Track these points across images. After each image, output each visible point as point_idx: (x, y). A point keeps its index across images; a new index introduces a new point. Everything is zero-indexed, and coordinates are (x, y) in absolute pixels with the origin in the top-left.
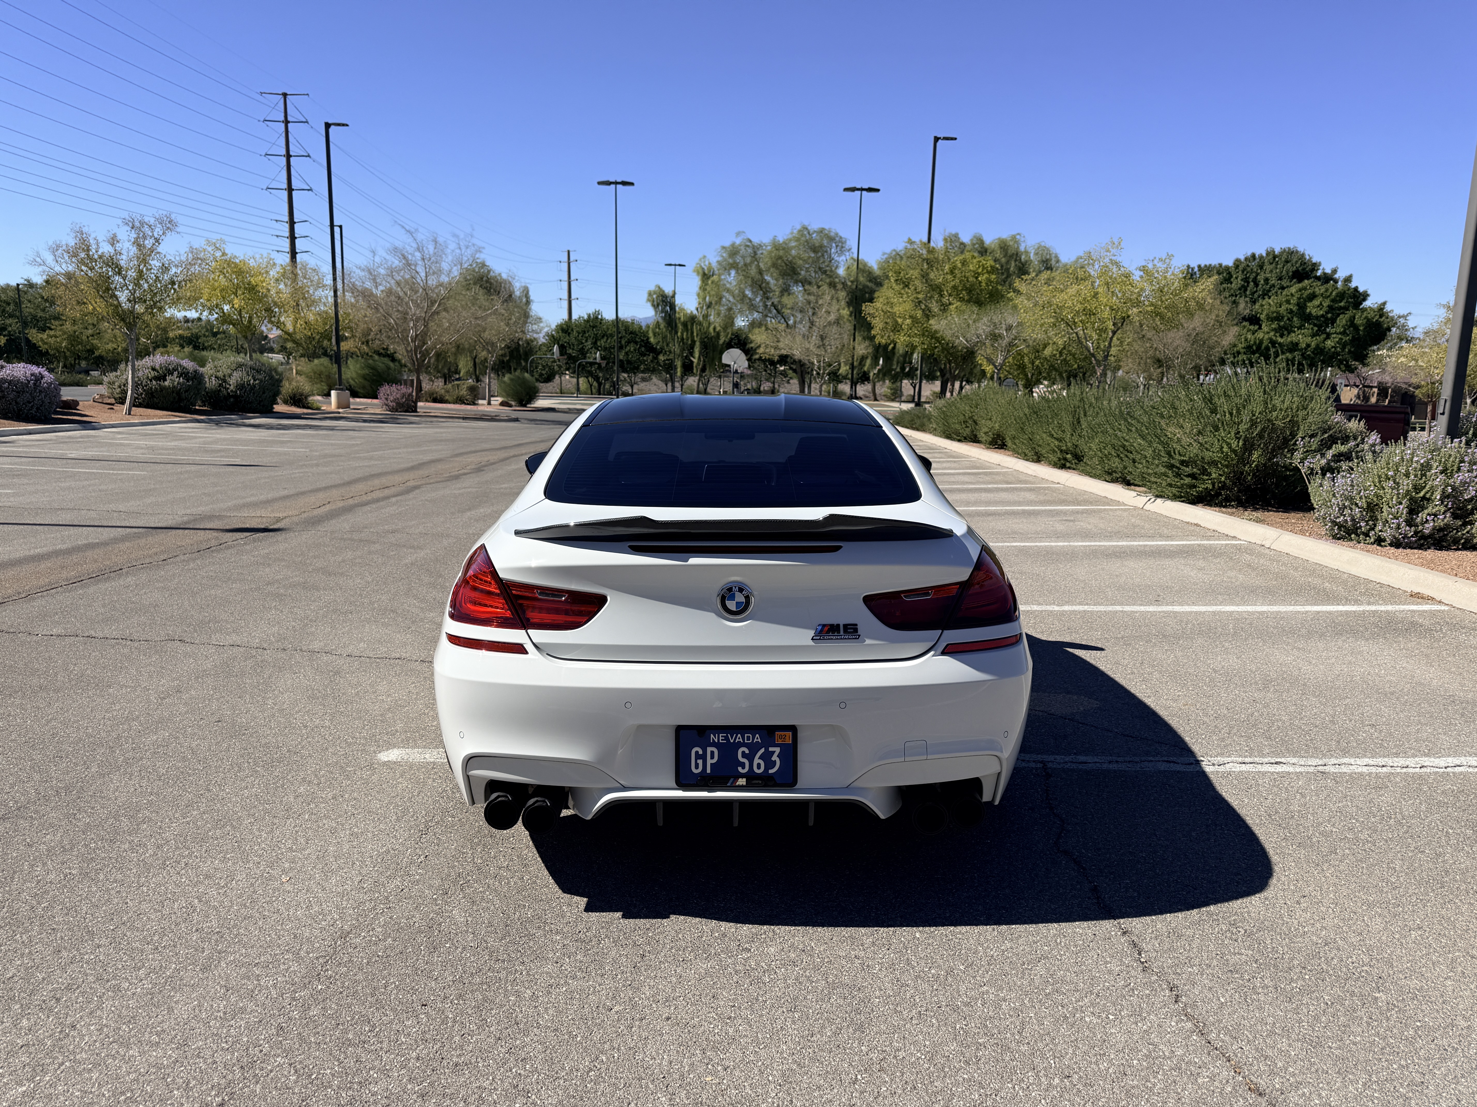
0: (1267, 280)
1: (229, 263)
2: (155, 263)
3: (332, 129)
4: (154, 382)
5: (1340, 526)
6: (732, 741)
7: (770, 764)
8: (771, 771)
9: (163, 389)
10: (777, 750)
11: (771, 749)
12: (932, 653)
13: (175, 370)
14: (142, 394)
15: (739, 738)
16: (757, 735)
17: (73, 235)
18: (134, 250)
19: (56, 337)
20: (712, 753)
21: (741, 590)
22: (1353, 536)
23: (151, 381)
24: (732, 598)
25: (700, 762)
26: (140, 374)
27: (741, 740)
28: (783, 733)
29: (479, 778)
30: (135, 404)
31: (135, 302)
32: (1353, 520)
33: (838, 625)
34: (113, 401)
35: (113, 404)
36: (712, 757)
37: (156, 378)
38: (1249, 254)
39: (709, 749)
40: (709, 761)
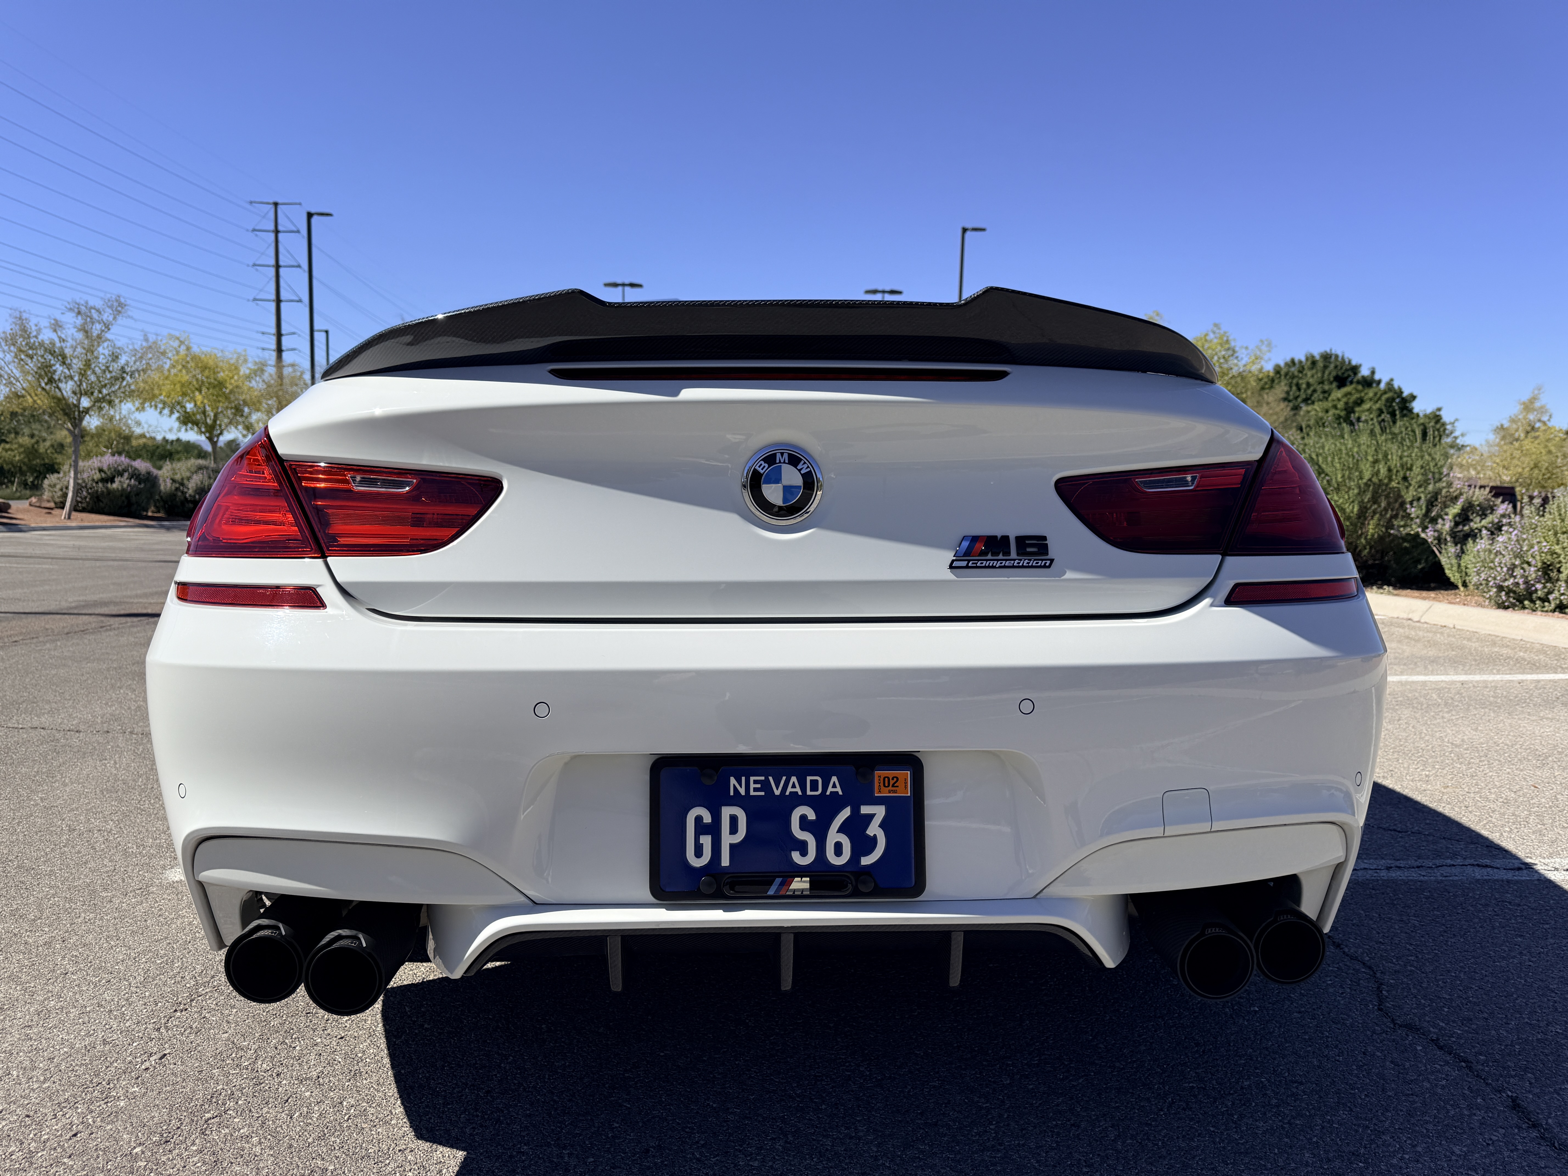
0: (1309, 385)
1: (194, 358)
2: (103, 351)
3: (315, 220)
4: (100, 485)
5: (1509, 591)
6: (777, 792)
7: (862, 845)
8: (866, 861)
9: (109, 492)
10: (880, 812)
11: (865, 810)
12: (1207, 601)
13: (125, 471)
14: (86, 498)
15: (794, 786)
16: (834, 779)
17: (11, 320)
18: (80, 336)
19: (12, 450)
20: (734, 819)
21: (794, 461)
22: (1526, 602)
23: (97, 483)
24: (776, 478)
25: (706, 841)
26: (85, 475)
27: (798, 790)
28: (890, 773)
29: (227, 888)
30: (75, 508)
31: (81, 394)
32: (1526, 582)
33: (1006, 539)
34: (52, 505)
35: (52, 509)
36: (734, 830)
37: (104, 481)
38: (1288, 359)
39: (727, 812)
40: (727, 840)
